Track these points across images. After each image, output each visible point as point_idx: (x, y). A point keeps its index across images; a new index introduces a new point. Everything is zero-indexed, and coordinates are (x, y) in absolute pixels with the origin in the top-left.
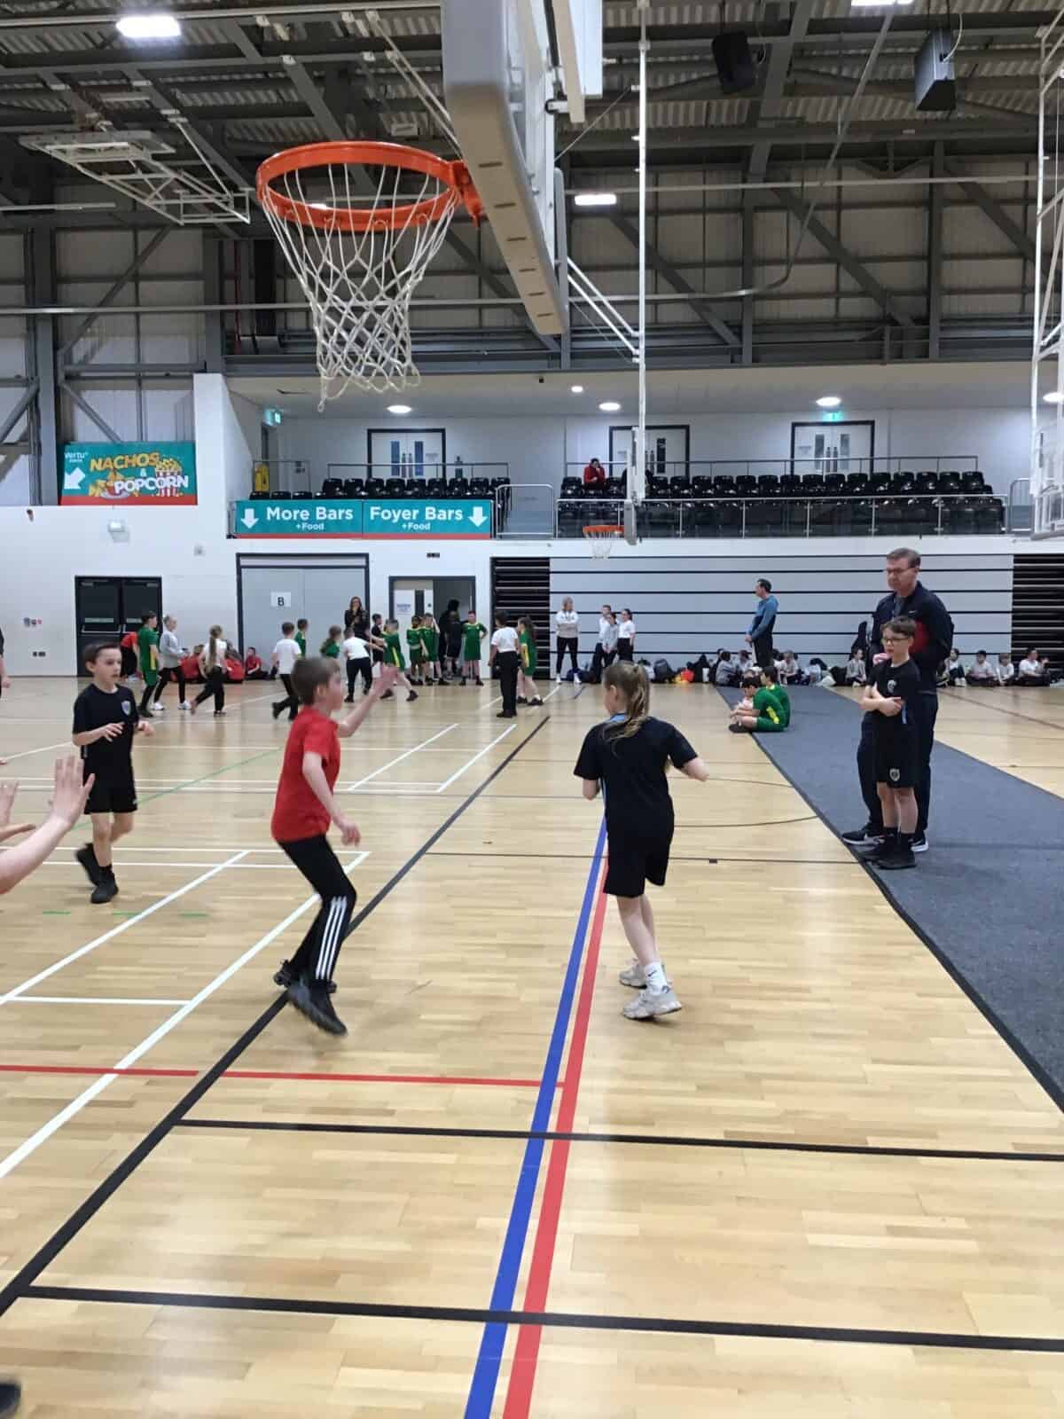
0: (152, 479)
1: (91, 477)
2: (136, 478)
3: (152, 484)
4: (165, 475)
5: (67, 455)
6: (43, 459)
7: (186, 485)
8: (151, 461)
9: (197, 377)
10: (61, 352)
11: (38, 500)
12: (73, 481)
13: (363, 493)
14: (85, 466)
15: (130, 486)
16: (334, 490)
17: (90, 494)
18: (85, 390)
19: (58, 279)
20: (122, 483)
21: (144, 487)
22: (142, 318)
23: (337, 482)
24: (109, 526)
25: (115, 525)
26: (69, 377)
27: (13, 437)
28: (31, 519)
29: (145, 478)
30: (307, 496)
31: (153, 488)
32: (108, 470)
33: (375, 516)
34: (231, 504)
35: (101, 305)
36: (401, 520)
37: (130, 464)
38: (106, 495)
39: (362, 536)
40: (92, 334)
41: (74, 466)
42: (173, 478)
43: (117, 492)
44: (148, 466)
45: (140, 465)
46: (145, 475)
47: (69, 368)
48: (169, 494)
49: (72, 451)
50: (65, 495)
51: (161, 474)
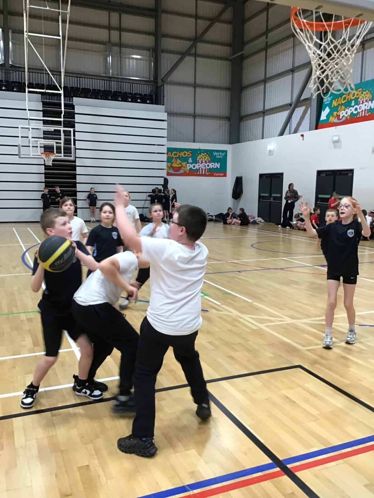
0: (356, 106)
1: (333, 109)
2: (350, 107)
3: (356, 109)
4: (363, 103)
5: (325, 100)
6: (312, 104)
7: (373, 107)
8: (357, 95)
11: (310, 127)
12: (324, 115)
14: (330, 105)
15: (346, 113)
17: (330, 121)
20: (343, 111)
21: (352, 112)
24: (333, 139)
25: (336, 138)
28: (303, 140)
29: (353, 107)
31: (356, 112)
32: (339, 104)
37: (348, 99)
38: (336, 121)
41: (326, 106)
42: (366, 103)
43: (341, 118)
44: (356, 98)
45: (353, 98)
46: (354, 105)
48: (363, 115)
49: (327, 98)
50: (320, 123)
51: (361, 102)
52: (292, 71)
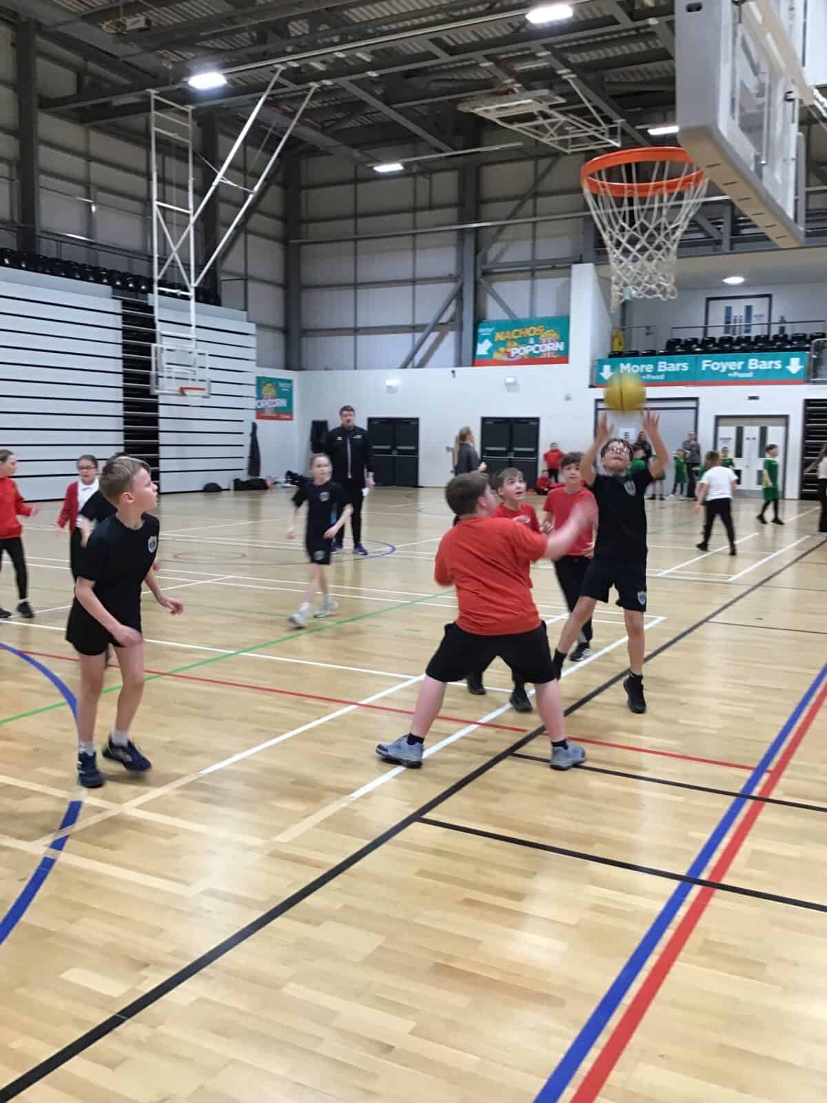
0: (537, 345)
1: (496, 345)
2: (527, 345)
3: (537, 349)
4: (547, 343)
5: (481, 330)
6: (464, 333)
7: (562, 349)
8: (537, 332)
9: (575, 267)
10: (480, 254)
11: (459, 363)
12: (483, 349)
13: (698, 350)
14: (491, 338)
15: (522, 351)
16: (674, 348)
17: (495, 358)
18: (493, 282)
19: (481, 201)
20: (516, 349)
21: (532, 351)
22: (538, 225)
23: (679, 340)
24: (505, 380)
25: (510, 380)
26: (486, 273)
27: (444, 319)
28: (454, 376)
29: (532, 345)
30: (652, 353)
31: (538, 352)
32: (507, 339)
33: (707, 368)
34: (593, 361)
35: (508, 219)
36: (728, 371)
37: (523, 335)
38: (505, 358)
39: (695, 383)
40: (503, 240)
41: (485, 337)
42: (552, 344)
43: (513, 356)
44: (535, 336)
45: (530, 335)
46: (533, 342)
47: (485, 267)
48: (549, 357)
49: (483, 327)
50: (477, 359)
51: (544, 341)
52: (414, 282)
